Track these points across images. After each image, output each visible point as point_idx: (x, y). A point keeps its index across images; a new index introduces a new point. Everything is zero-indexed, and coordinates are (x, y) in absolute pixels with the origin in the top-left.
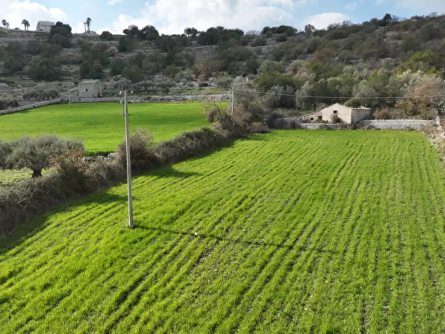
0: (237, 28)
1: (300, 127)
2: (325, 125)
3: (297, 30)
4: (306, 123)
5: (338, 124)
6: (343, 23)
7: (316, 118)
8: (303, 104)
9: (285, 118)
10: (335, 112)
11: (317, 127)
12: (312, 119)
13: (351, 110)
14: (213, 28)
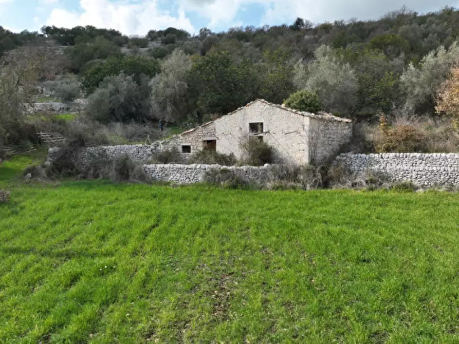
0: (113, 29)
1: (144, 178)
2: (225, 171)
3: (190, 35)
4: (166, 161)
5: (266, 165)
6: (246, 28)
7: (198, 147)
8: (169, 109)
9: (111, 148)
10: (255, 127)
11: (200, 178)
12: (186, 149)
13: (307, 121)
14: (80, 27)
